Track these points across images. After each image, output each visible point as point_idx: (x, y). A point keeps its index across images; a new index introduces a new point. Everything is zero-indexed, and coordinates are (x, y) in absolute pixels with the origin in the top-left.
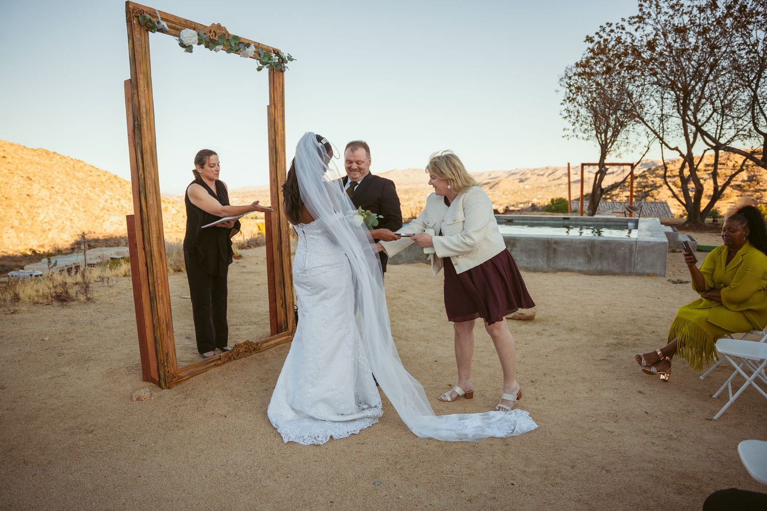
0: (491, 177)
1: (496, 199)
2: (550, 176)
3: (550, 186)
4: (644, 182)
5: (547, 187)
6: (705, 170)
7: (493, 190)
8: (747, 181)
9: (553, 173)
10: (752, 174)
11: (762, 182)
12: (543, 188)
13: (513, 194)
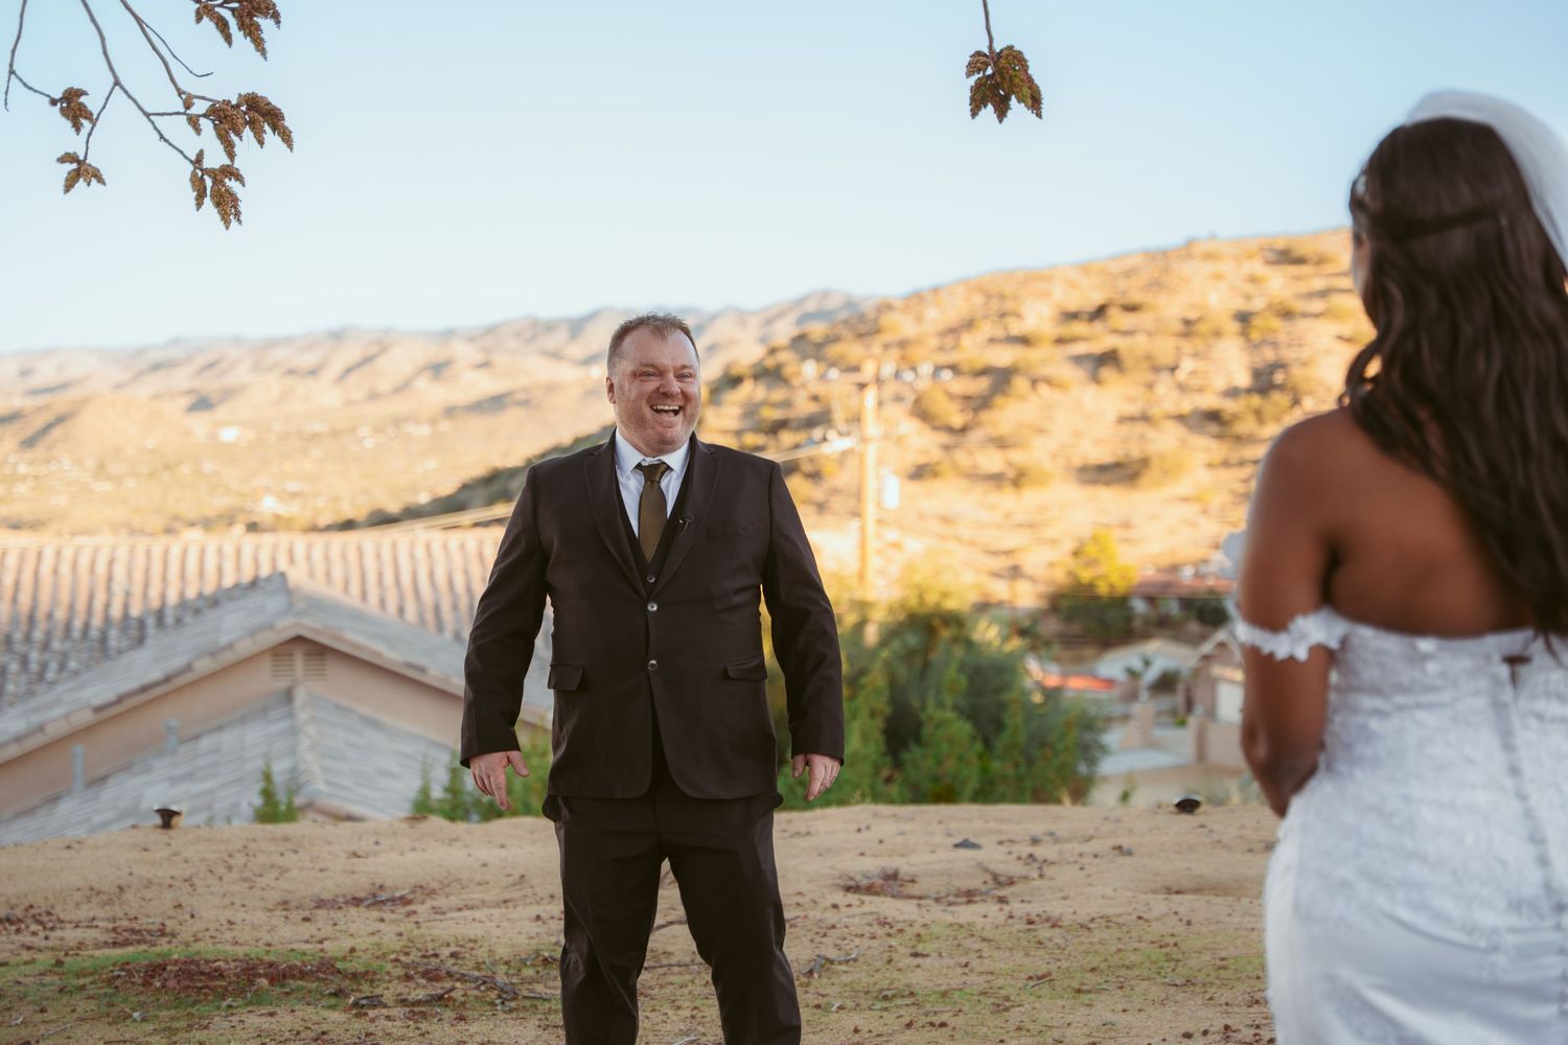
0: (37, 381)
1: (59, 500)
2: (353, 379)
3: (353, 430)
4: (774, 405)
5: (334, 434)
6: (1060, 341)
7: (40, 451)
8: (1249, 391)
9: (368, 360)
10: (1269, 355)
11: (1310, 393)
12: (314, 437)
13: (152, 475)
